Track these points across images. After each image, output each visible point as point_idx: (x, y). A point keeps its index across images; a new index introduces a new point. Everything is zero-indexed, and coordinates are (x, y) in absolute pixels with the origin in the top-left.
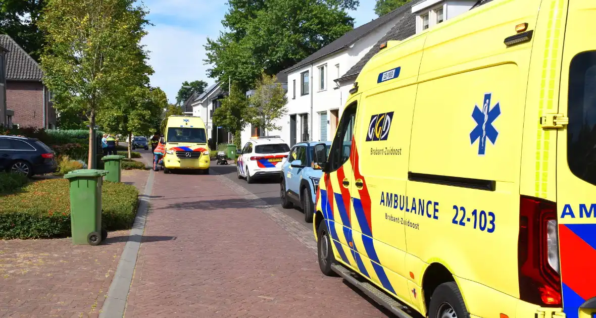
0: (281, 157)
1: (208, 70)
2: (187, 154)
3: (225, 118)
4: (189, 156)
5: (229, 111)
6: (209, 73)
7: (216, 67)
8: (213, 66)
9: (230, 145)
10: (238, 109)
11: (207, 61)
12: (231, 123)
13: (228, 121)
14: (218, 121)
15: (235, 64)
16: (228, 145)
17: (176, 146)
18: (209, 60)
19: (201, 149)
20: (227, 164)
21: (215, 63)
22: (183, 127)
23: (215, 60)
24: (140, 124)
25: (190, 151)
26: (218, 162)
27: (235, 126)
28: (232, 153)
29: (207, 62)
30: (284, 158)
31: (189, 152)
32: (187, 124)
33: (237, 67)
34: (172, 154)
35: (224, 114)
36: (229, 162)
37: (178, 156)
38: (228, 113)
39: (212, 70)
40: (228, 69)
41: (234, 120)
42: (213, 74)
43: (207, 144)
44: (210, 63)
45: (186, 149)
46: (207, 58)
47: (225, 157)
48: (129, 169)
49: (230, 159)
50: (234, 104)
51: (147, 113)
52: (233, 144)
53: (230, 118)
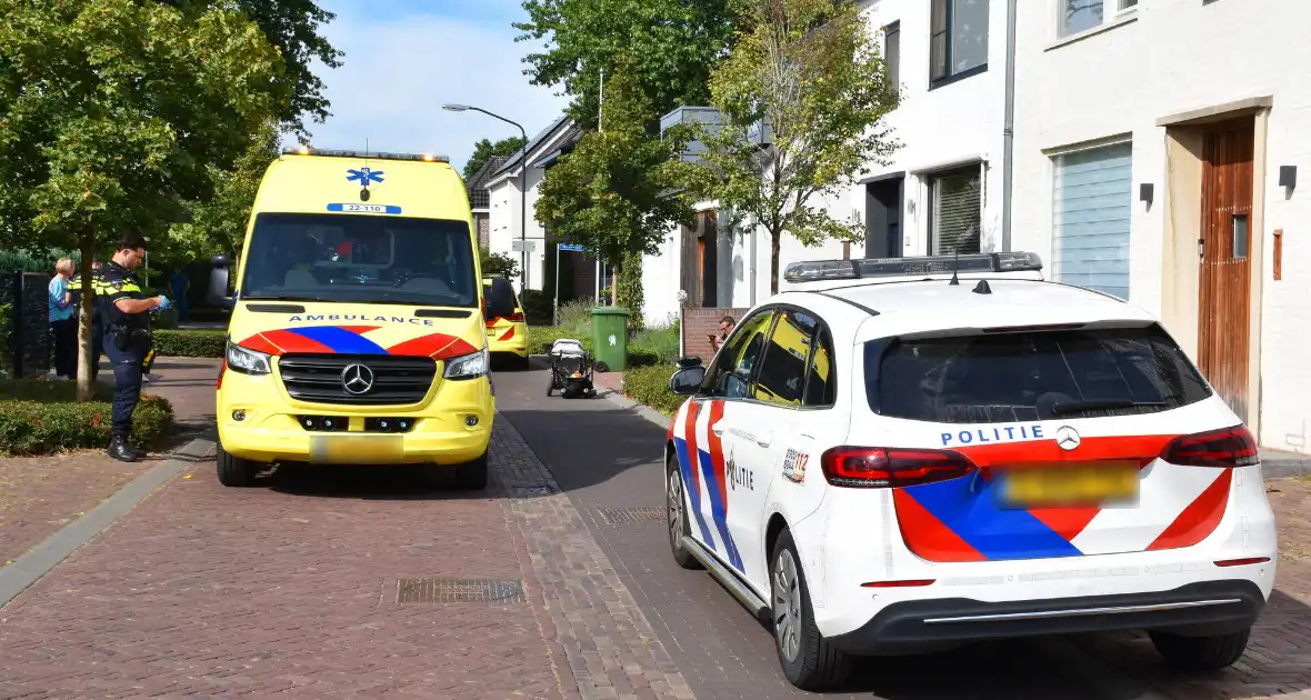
0: (1133, 457)
1: (531, 58)
2: (352, 374)
3: (585, 203)
4: (358, 386)
5: (599, 176)
6: (532, 67)
7: (555, 46)
8: (547, 44)
9: (605, 308)
10: (635, 170)
11: (527, 27)
12: (606, 224)
13: (596, 214)
14: (556, 214)
15: (619, 29)
16: (594, 310)
17: (282, 321)
18: (535, 24)
19: (438, 340)
20: (592, 395)
21: (551, 33)
22: (346, 210)
23: (554, 24)
24: (106, 193)
25: (372, 354)
26: (555, 386)
27: (622, 233)
28: (613, 340)
29: (529, 32)
30: (1160, 465)
31: (363, 358)
32: (365, 195)
33: (625, 40)
34: (260, 370)
35: (580, 189)
36: (600, 383)
37: (288, 384)
38: (598, 183)
39: (543, 57)
40: (596, 44)
41: (621, 209)
42: (548, 72)
43: (477, 313)
44: (538, 36)
45: (348, 341)
46: (527, 18)
47: (586, 362)
48: (38, 450)
49: (603, 368)
50: (622, 147)
51: (157, 138)
52: (614, 307)
53: (605, 204)
